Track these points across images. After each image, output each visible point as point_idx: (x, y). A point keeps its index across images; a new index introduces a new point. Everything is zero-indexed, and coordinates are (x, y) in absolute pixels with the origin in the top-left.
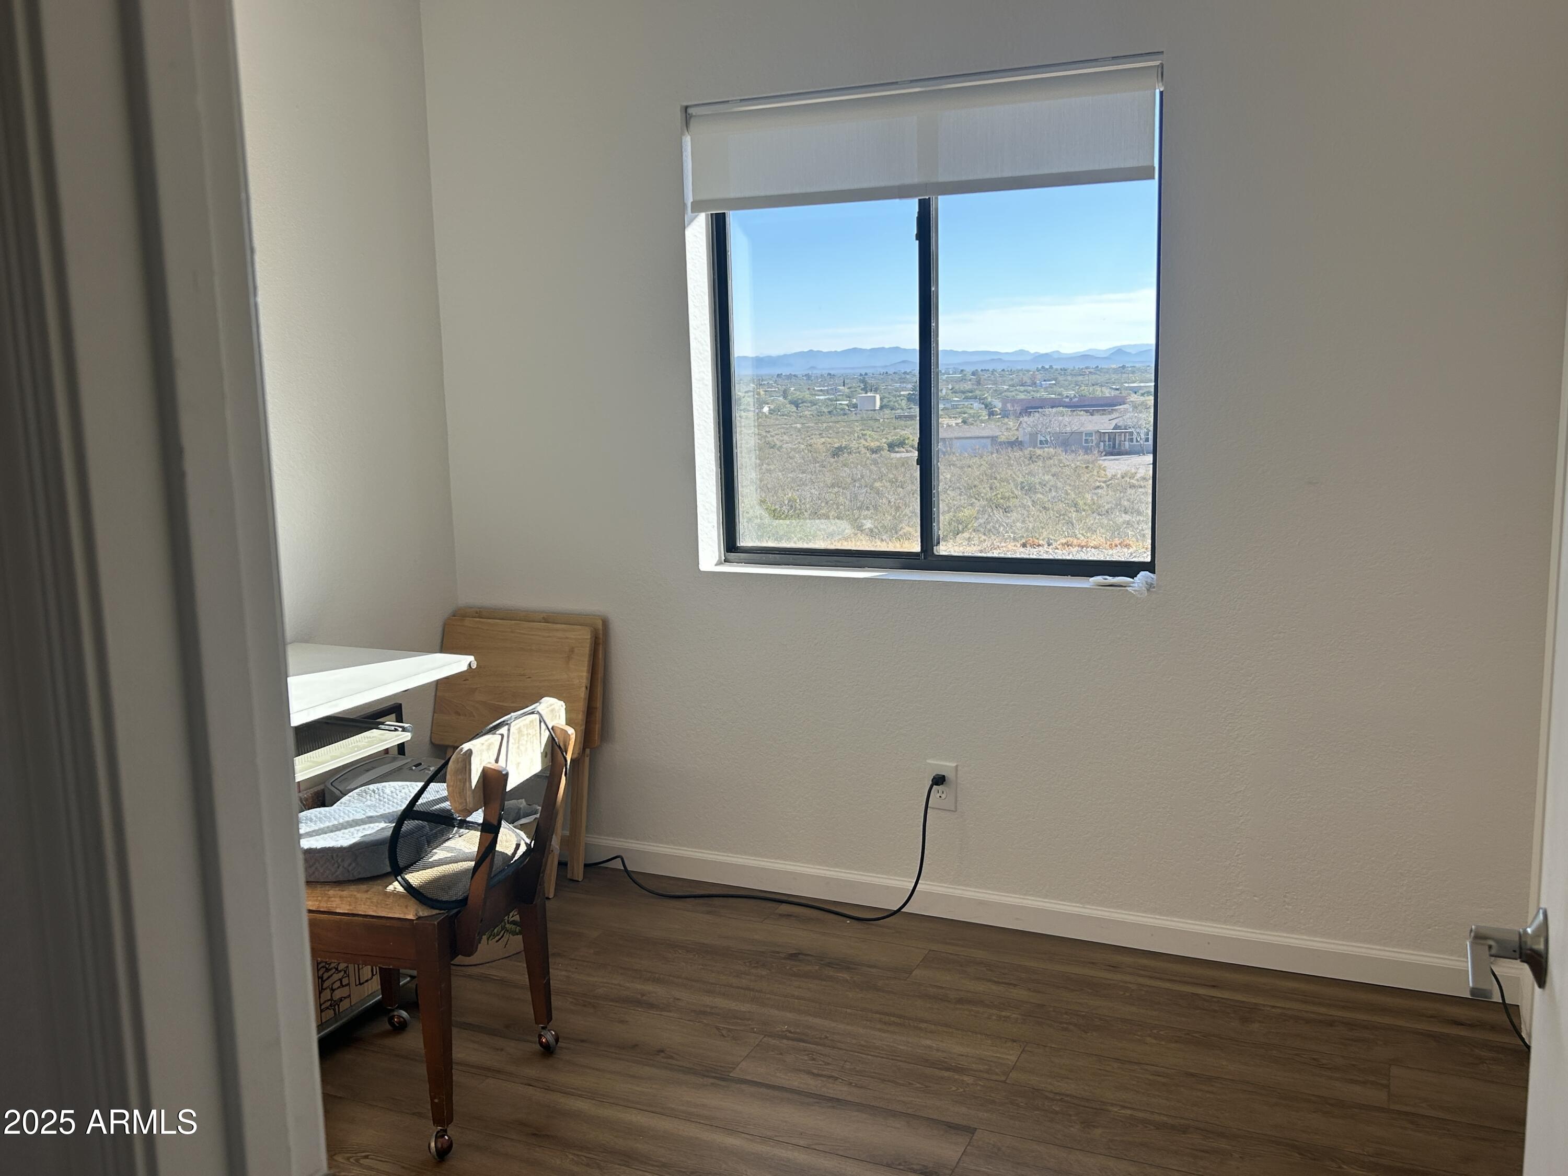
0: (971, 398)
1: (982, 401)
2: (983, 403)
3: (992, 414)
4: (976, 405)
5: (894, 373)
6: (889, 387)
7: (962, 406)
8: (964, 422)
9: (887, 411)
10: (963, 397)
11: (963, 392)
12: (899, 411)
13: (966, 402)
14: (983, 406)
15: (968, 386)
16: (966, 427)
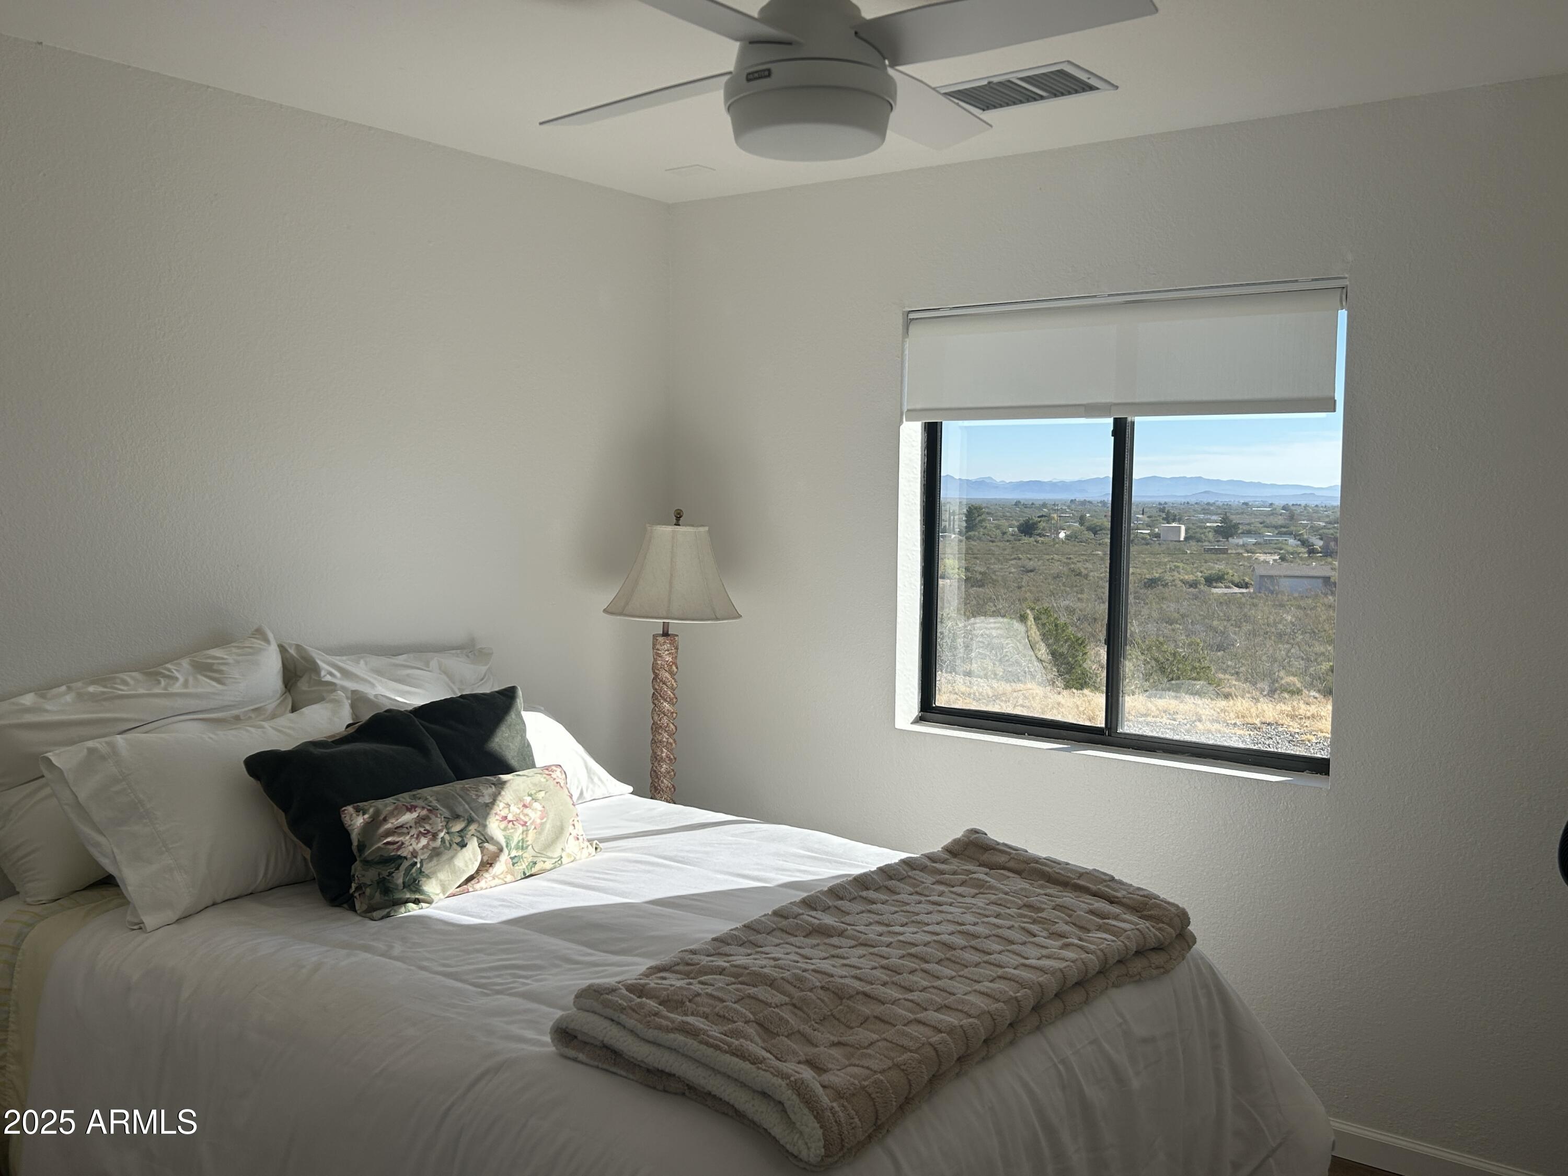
0: (1285, 533)
1: (1298, 538)
2: (1299, 540)
3: (1312, 551)
4: (1291, 541)
5: (1196, 503)
6: (1192, 518)
7: (1276, 541)
8: (1283, 559)
9: (1193, 543)
10: (1277, 532)
11: (1276, 527)
12: (1206, 543)
13: (1281, 537)
14: (1299, 542)
15: (1280, 521)
16: (1285, 564)
